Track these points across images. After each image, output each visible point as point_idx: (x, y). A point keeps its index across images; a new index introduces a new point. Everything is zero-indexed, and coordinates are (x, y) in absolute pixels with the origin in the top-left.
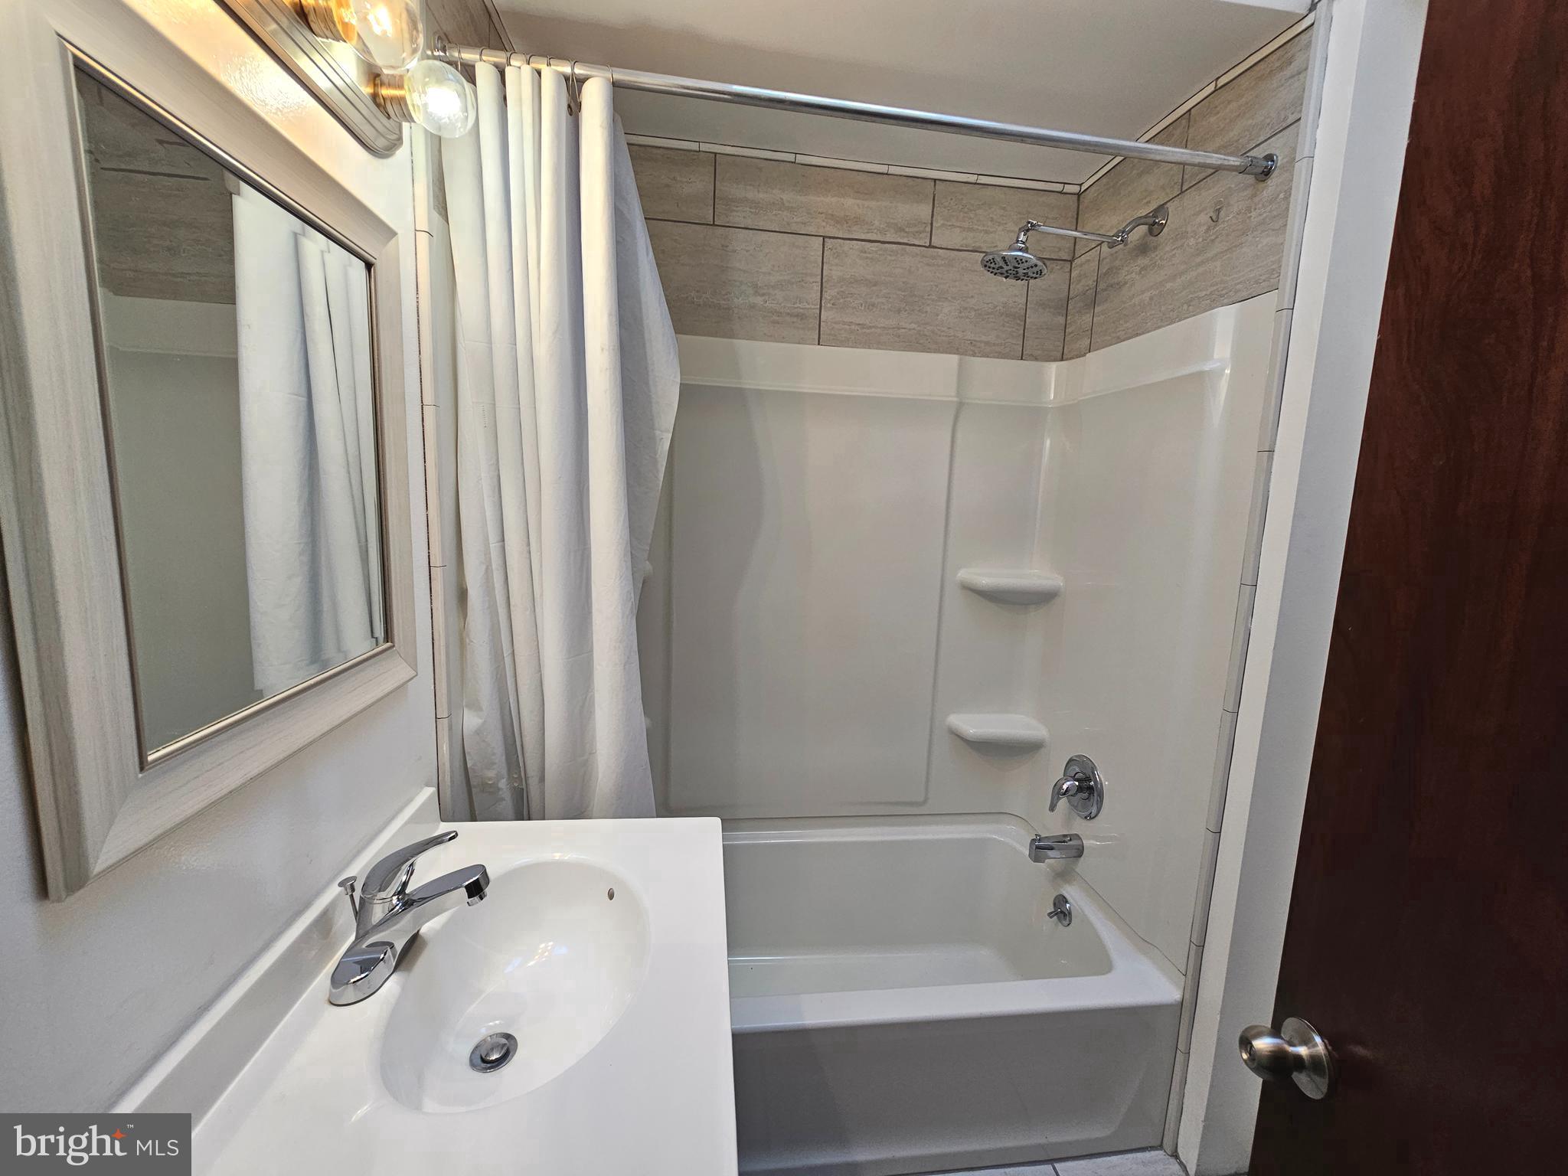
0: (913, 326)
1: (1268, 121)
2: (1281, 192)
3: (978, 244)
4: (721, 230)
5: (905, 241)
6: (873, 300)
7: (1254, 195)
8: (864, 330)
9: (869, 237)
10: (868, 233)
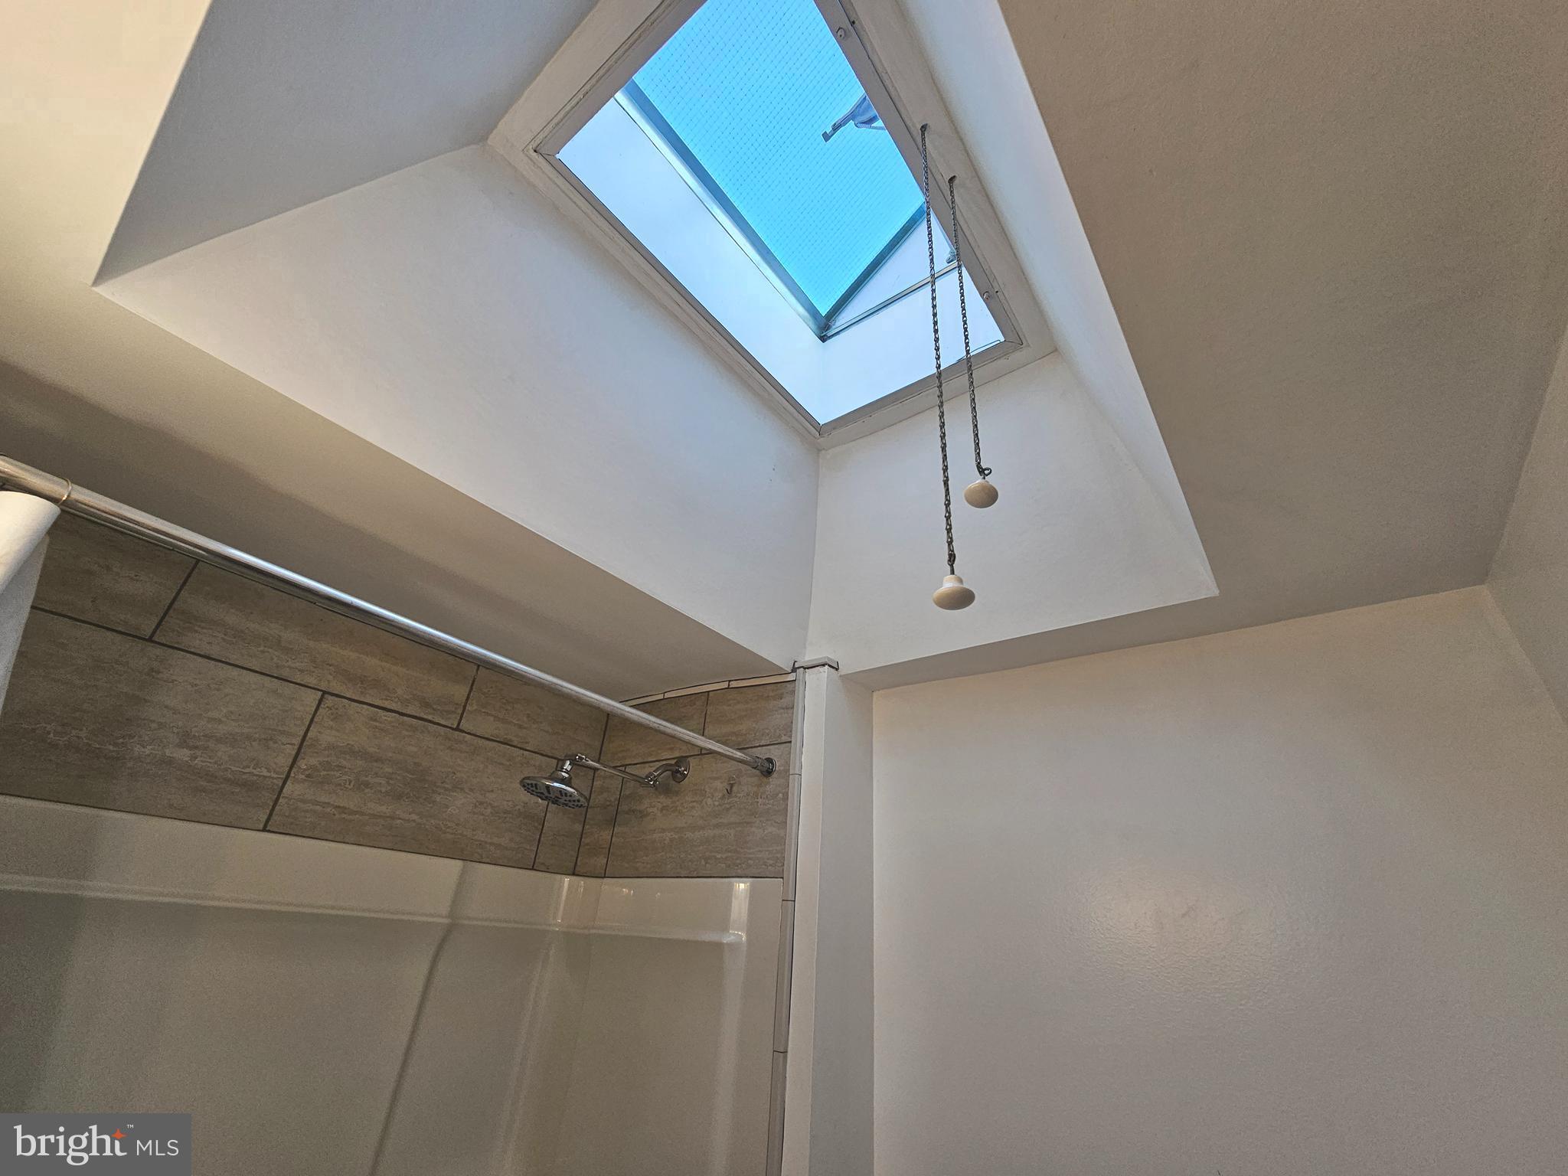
0: (414, 817)
1: (767, 731)
2: (780, 792)
3: (509, 737)
4: (159, 651)
5: (430, 717)
6: (369, 778)
7: (759, 786)
8: (344, 816)
9: (387, 704)
10: (387, 700)
